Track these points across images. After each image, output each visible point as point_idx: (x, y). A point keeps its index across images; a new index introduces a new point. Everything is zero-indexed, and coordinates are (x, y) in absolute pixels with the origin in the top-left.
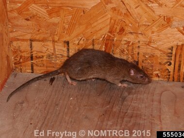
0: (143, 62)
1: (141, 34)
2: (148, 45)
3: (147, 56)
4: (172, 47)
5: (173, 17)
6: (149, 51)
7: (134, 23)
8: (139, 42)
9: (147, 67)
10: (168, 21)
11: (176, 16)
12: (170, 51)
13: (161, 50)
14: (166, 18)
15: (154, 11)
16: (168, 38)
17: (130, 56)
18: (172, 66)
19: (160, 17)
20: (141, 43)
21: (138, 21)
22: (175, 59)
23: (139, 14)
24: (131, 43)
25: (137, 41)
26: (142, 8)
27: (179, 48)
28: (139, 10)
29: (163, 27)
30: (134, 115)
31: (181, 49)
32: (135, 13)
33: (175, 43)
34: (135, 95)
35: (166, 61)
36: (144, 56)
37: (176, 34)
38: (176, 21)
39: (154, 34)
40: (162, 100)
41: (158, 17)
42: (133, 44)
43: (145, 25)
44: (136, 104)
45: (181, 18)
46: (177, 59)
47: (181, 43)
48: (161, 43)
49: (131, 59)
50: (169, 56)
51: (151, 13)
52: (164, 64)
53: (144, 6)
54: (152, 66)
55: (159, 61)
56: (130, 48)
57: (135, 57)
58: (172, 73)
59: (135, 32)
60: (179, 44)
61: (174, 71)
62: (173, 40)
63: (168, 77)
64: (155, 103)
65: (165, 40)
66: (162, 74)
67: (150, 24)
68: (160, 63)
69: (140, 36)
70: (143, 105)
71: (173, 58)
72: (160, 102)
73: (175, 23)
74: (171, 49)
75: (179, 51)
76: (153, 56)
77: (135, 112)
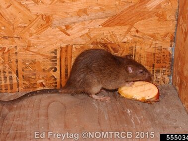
0: (23, 70)
1: (18, 37)
2: (27, 50)
3: (27, 64)
4: (56, 50)
5: (52, 15)
6: (29, 57)
7: (7, 25)
8: (16, 47)
9: (28, 76)
10: (47, 20)
11: (56, 14)
12: (53, 55)
13: (42, 55)
14: (44, 17)
15: (29, 10)
16: (50, 39)
17: (7, 65)
18: (58, 71)
19: (38, 16)
20: (18, 48)
21: (12, 23)
22: (60, 63)
23: (12, 14)
24: (6, 50)
25: (13, 46)
26: (16, 7)
27: (63, 50)
28: (11, 10)
29: (43, 27)
30: (17, 135)
31: (66, 51)
32: (8, 14)
33: (58, 45)
34: (17, 111)
35: (50, 67)
36: (24, 63)
37: (59, 35)
38: (56, 20)
39: (33, 37)
40: (49, 113)
41: (35, 17)
42: (8, 50)
43: (21, 27)
44: (19, 122)
45: (61, 16)
46: (63, 64)
47: (65, 44)
48: (42, 46)
49: (9, 68)
50: (53, 61)
51: (27, 12)
52: (49, 71)
53: (16, 4)
54: (35, 74)
55: (43, 67)
56: (6, 56)
57: (13, 66)
58: (58, 80)
59: (10, 36)
60: (62, 46)
61: (61, 78)
62: (56, 41)
63: (54, 85)
64: (42, 118)
65: (46, 43)
66: (48, 82)
67: (26, 25)
68: (44, 70)
69: (16, 40)
70: (28, 122)
71: (58, 62)
72: (47, 116)
73: (55, 22)
74: (55, 52)
75: (64, 54)
76: (35, 63)
77: (18, 131)
